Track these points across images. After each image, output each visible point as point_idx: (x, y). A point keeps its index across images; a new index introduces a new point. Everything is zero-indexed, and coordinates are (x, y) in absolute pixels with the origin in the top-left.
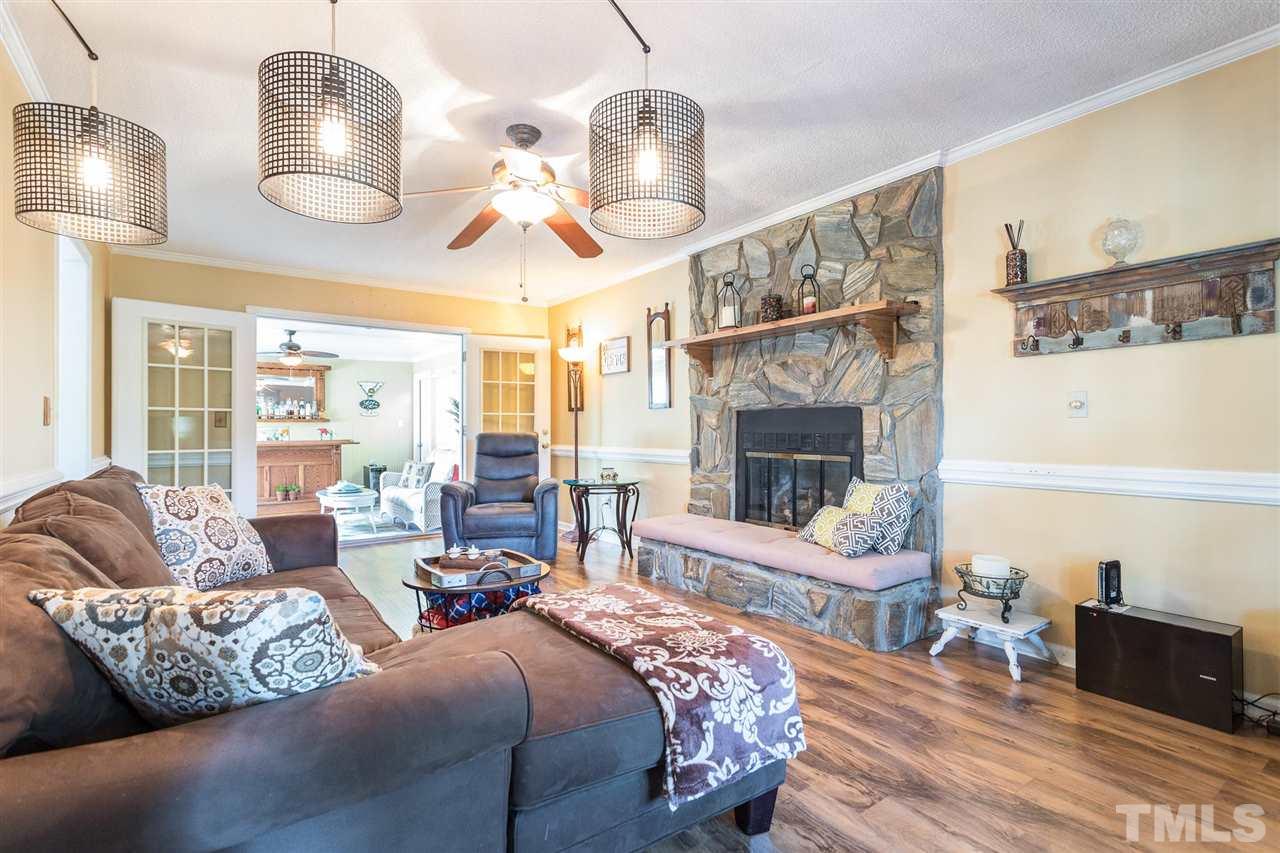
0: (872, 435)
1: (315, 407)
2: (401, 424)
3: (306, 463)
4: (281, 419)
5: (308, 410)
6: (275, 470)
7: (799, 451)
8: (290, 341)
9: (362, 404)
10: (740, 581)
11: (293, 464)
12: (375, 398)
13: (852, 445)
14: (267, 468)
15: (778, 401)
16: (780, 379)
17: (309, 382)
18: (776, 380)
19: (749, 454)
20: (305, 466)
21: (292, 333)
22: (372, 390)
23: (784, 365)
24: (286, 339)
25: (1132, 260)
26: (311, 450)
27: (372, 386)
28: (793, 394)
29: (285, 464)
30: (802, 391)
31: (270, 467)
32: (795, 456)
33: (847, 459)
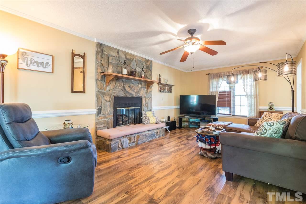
0: (144, 103)
7: (130, 107)
10: (145, 136)
13: (140, 105)
15: (128, 95)
16: (129, 90)
18: (128, 90)
19: (117, 109)
23: (130, 87)
25: (167, 83)
28: (131, 94)
30: (133, 93)
32: (129, 108)
33: (139, 108)
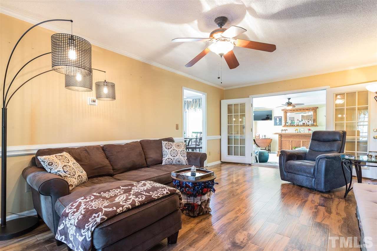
1: (313, 122)
3: (304, 140)
4: (301, 126)
5: (311, 123)
6: (293, 142)
8: (289, 101)
11: (299, 140)
14: (291, 141)
20: (303, 141)
21: (289, 99)
24: (287, 101)
26: (305, 136)
29: (297, 140)
31: (292, 141)
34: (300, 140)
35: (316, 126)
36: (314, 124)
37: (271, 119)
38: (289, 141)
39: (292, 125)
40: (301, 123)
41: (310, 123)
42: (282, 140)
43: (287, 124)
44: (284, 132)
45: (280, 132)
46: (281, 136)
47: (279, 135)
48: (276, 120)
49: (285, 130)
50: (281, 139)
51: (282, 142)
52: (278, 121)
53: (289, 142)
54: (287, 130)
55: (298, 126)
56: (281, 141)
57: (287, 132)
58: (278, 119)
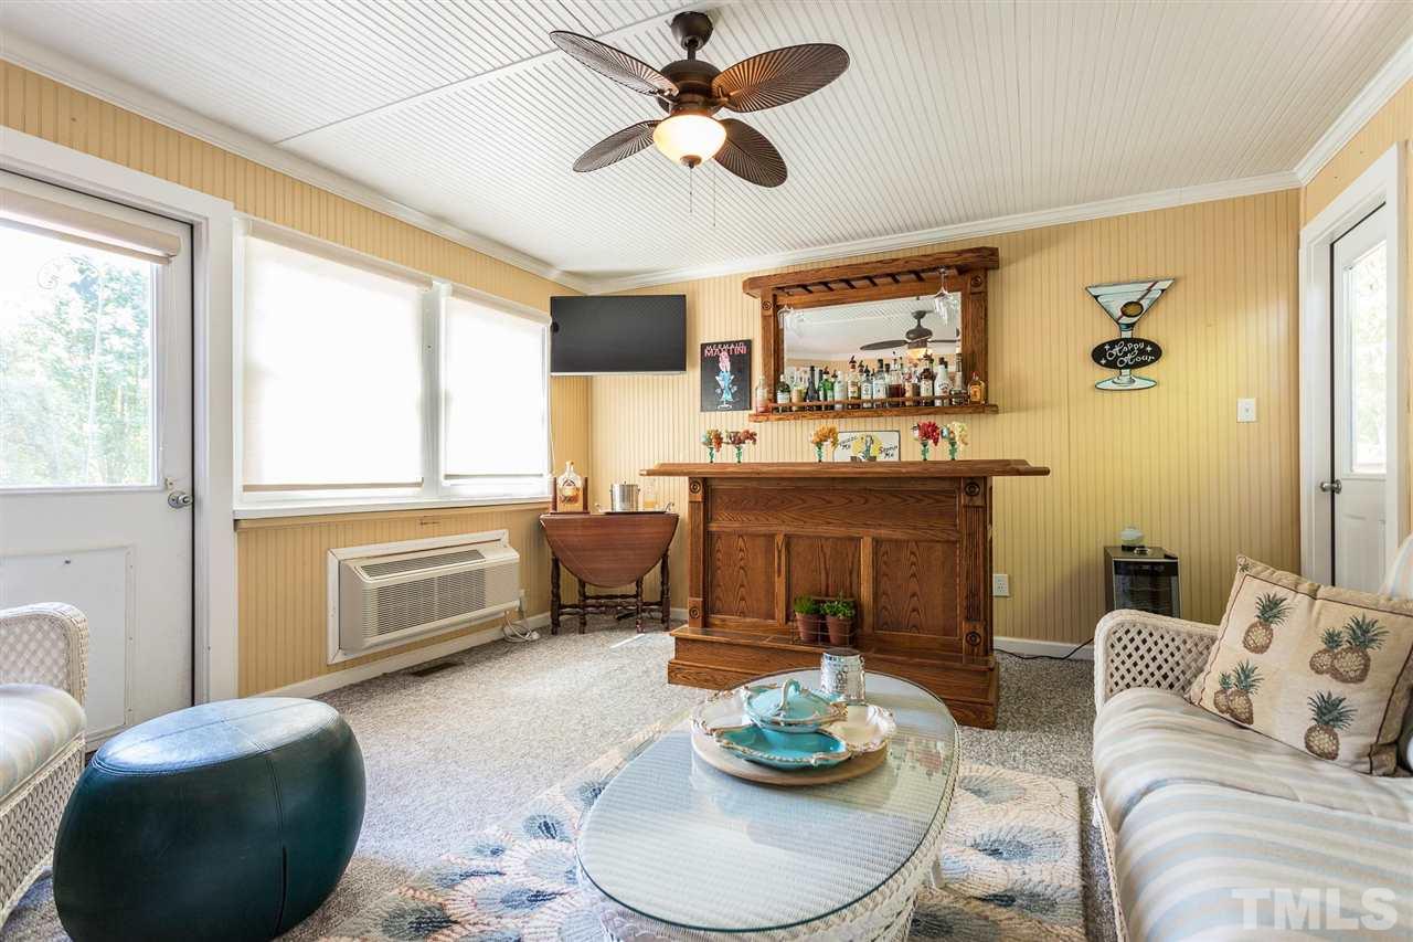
1: (958, 377)
2: (1247, 409)
3: (884, 533)
5: (944, 382)
6: (799, 547)
9: (1099, 354)
11: (845, 532)
12: (1148, 330)
14: (779, 539)
17: (945, 310)
20: (877, 542)
22: (1133, 308)
26: (893, 494)
27: (1133, 293)
29: (823, 530)
31: (788, 538)
34: (854, 532)
35: (985, 407)
36: (972, 390)
37: (678, 364)
38: (771, 537)
39: (814, 404)
40: (877, 390)
41: (937, 383)
42: (714, 527)
43: (782, 399)
44: (727, 455)
45: (699, 456)
46: (706, 486)
47: (693, 482)
48: (710, 366)
49: (738, 440)
50: (707, 519)
51: (719, 545)
52: (725, 377)
53: (769, 551)
54: (751, 436)
55: (854, 407)
56: (708, 535)
57: (752, 455)
58: (725, 364)
